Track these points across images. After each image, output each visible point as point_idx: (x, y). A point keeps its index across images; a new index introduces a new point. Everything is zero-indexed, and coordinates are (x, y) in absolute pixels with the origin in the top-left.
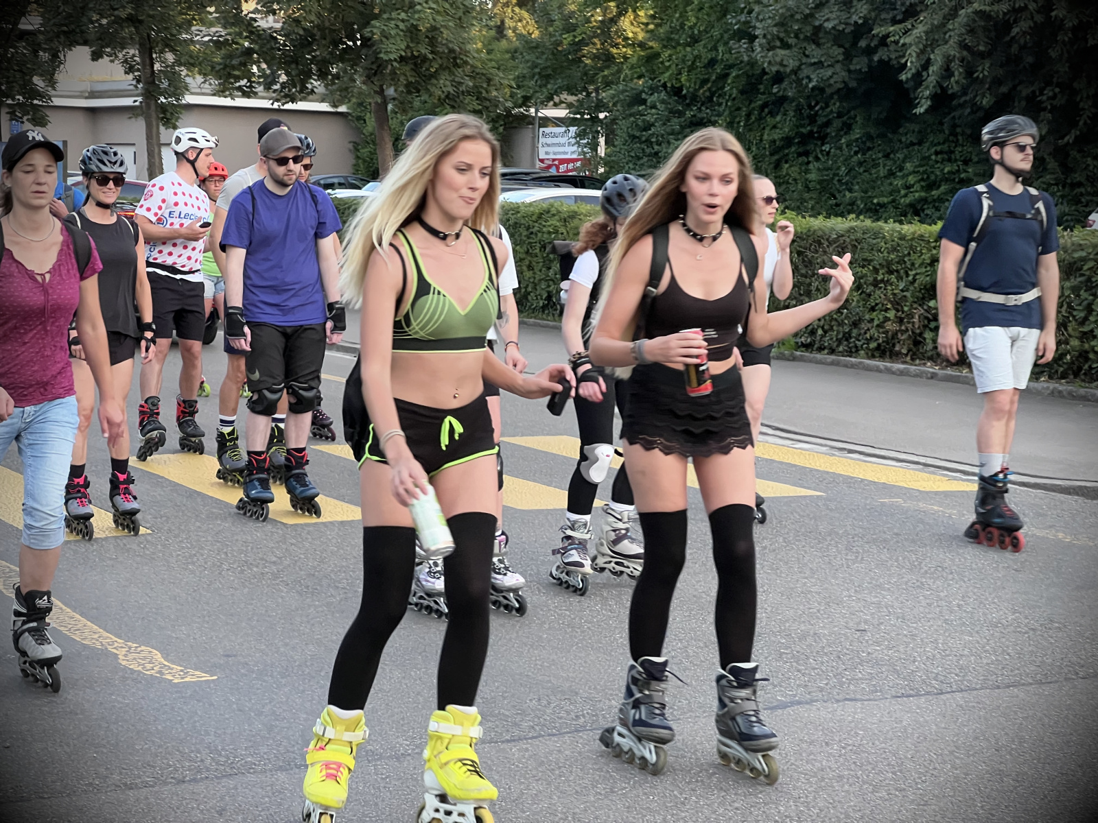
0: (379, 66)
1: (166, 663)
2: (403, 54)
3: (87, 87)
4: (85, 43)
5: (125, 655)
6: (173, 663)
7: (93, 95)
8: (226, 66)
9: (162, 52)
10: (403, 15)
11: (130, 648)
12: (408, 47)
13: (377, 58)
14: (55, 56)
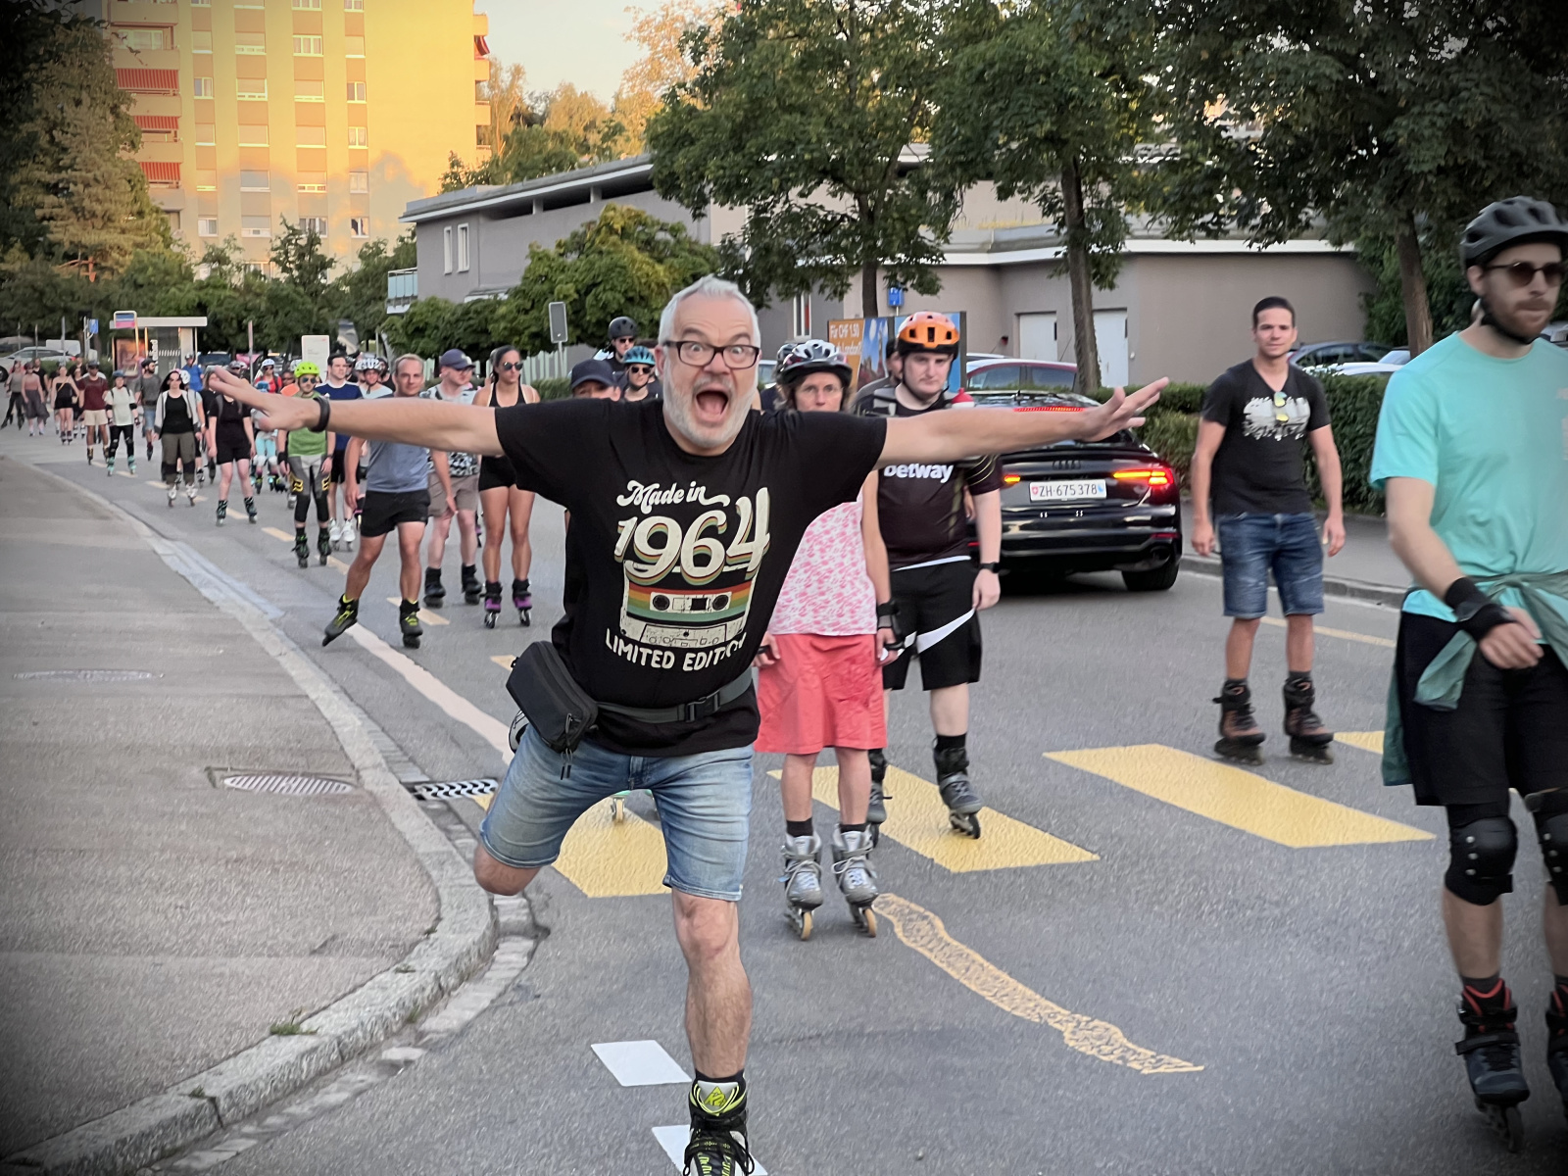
0: (1406, 183)
1: (1130, 1045)
2: (1443, 163)
3: (990, 236)
4: (989, 176)
5: (1074, 1033)
6: (1140, 1046)
7: (997, 247)
8: (1183, 198)
9: (1093, 182)
10: (1441, 107)
11: (1079, 1023)
12: (1449, 151)
13: (1402, 172)
14: (948, 196)
